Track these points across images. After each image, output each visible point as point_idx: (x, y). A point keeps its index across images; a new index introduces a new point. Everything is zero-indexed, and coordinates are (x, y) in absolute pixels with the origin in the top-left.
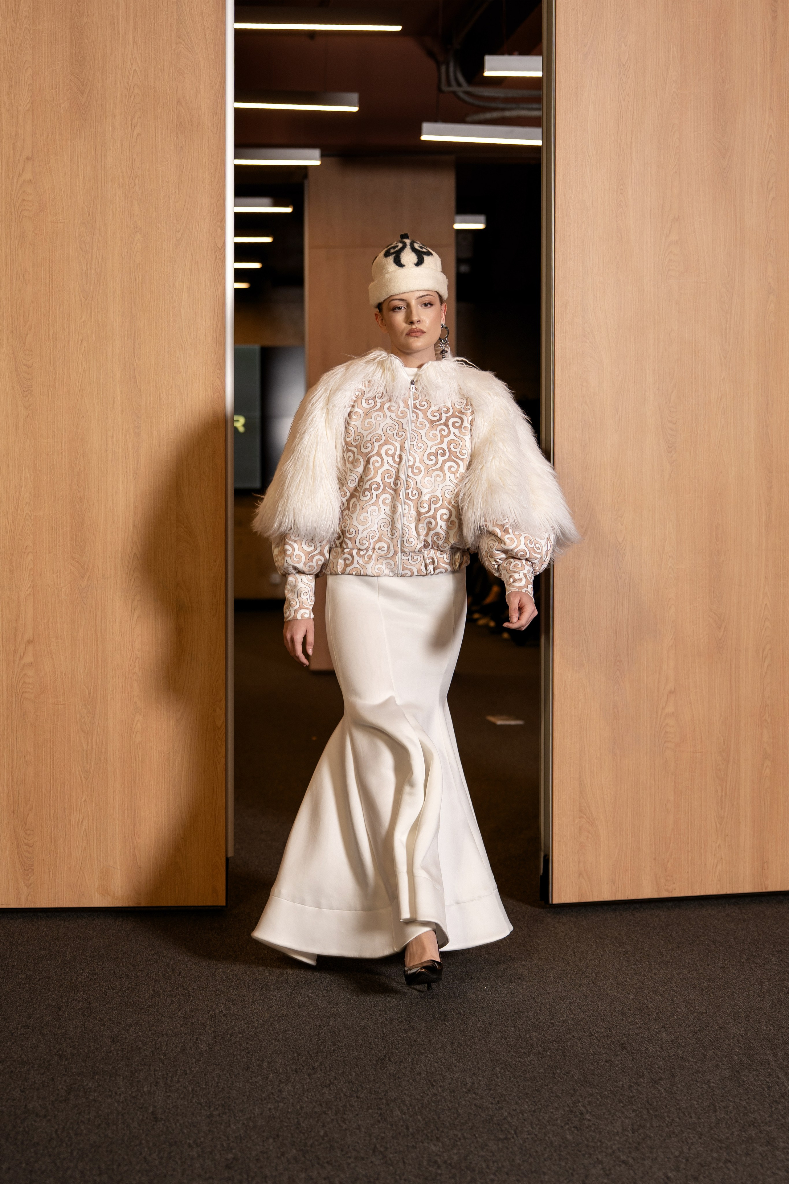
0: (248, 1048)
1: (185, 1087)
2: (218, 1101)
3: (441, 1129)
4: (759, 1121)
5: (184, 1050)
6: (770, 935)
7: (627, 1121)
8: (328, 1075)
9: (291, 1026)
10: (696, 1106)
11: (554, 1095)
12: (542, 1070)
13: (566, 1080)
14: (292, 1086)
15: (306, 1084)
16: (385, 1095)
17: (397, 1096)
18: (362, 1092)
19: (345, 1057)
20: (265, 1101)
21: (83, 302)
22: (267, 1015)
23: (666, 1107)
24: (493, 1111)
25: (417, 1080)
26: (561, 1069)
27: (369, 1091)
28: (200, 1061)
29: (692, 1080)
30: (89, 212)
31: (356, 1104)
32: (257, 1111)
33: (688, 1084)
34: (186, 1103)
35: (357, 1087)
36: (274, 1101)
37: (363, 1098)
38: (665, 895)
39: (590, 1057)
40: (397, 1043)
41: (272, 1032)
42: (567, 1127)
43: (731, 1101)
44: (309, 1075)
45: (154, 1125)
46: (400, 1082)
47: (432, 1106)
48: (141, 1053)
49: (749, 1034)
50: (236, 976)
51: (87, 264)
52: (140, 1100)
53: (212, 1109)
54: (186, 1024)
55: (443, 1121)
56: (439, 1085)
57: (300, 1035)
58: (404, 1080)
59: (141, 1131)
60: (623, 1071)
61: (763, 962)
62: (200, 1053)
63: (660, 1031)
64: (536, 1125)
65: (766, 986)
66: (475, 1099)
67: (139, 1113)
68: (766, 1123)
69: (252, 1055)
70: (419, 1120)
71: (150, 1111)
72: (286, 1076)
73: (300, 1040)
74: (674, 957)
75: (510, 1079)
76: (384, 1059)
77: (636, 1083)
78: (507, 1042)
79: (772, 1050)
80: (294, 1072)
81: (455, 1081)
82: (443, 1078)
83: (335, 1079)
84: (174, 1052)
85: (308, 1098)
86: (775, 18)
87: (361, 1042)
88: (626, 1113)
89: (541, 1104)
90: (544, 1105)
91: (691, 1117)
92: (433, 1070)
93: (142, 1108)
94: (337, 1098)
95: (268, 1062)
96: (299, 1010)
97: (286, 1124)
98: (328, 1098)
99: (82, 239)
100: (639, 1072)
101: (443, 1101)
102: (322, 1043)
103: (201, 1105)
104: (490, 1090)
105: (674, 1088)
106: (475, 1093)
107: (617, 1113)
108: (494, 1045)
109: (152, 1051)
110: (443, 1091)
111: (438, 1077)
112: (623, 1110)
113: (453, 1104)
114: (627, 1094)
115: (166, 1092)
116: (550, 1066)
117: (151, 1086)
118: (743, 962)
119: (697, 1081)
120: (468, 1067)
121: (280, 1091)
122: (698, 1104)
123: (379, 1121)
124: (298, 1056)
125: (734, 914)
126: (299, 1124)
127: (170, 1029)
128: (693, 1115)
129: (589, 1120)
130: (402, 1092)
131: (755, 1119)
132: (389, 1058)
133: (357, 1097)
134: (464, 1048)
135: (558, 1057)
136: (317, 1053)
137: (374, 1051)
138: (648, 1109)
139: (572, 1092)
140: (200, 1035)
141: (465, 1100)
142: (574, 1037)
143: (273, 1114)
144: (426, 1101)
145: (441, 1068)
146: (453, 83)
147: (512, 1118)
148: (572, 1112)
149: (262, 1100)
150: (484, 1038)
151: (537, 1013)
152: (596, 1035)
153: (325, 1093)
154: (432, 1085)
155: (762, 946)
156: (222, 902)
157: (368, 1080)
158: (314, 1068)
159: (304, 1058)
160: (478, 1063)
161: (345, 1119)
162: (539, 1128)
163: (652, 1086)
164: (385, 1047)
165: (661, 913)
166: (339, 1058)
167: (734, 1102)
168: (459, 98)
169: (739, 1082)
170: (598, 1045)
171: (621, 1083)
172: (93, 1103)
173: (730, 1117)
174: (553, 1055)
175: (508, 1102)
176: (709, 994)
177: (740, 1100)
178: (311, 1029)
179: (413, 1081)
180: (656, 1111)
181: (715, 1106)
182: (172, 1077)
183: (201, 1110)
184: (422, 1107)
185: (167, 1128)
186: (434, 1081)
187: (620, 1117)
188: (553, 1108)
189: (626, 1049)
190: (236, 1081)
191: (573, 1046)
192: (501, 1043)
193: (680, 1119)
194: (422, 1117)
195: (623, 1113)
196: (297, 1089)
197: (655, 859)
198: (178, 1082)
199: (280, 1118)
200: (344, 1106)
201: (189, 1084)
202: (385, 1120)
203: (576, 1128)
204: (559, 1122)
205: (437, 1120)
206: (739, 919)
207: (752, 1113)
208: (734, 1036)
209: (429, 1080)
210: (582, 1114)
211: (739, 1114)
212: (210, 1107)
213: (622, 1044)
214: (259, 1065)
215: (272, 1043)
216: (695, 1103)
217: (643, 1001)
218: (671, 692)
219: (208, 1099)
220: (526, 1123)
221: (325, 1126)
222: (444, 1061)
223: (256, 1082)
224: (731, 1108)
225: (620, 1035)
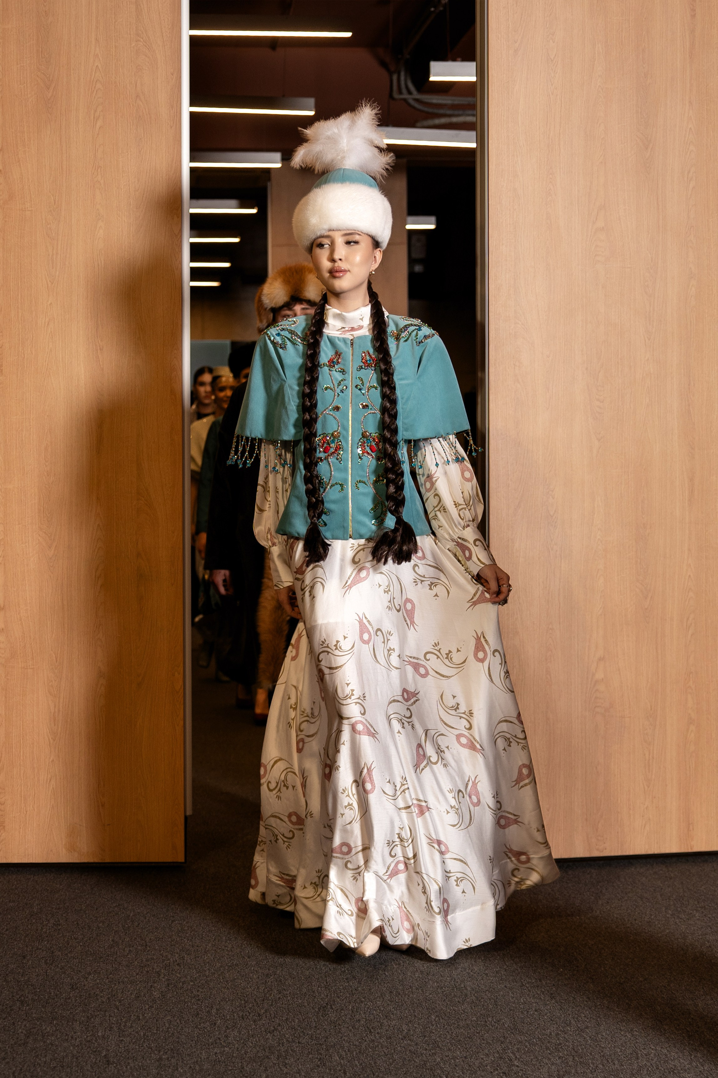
0: (198, 996)
1: (137, 1032)
2: (167, 1045)
3: (377, 1074)
4: (679, 1068)
5: (139, 997)
6: (695, 892)
7: (553, 1067)
8: (273, 1021)
9: (240, 975)
10: (620, 1054)
11: (485, 1042)
12: (475, 1019)
13: (497, 1028)
14: (238, 1032)
15: (251, 1030)
16: (325, 1041)
17: (337, 1042)
18: (304, 1038)
19: (290, 1005)
20: (212, 1046)
21: (49, 285)
22: (218, 965)
23: (591, 1054)
24: (426, 1056)
25: (356, 1027)
26: (492, 1017)
27: (310, 1037)
28: (153, 1007)
29: (616, 1028)
30: (55, 201)
31: (298, 1049)
32: (204, 1055)
33: (613, 1033)
34: (137, 1047)
35: (299, 1033)
36: (220, 1046)
37: (304, 1043)
38: (596, 854)
39: (521, 1006)
40: (339, 992)
41: (222, 981)
42: (497, 1072)
43: (653, 1049)
44: (255, 1021)
45: (106, 1067)
46: (340, 1029)
47: (369, 1052)
48: (98, 999)
49: (672, 985)
50: (191, 927)
51: (53, 249)
52: (94, 1044)
53: (162, 1053)
54: (141, 972)
55: (379, 1066)
56: (377, 1031)
57: (248, 984)
58: (344, 1027)
59: (94, 1074)
60: (551, 1020)
61: (687, 917)
62: (153, 1001)
63: (588, 982)
64: (467, 1071)
65: (689, 940)
66: (410, 1045)
67: (92, 1056)
68: (685, 1070)
69: (202, 1002)
70: (356, 1065)
71: (103, 1055)
72: (233, 1022)
73: (248, 988)
74: (604, 912)
75: (444, 1027)
76: (326, 1007)
77: (563, 1031)
78: (443, 992)
79: (693, 1001)
80: (241, 1019)
81: (392, 1028)
82: (381, 1025)
83: (279, 1025)
84: (129, 998)
85: (252, 1043)
86: (693, 16)
87: (304, 990)
88: (552, 1060)
89: (472, 1051)
90: (475, 1052)
91: (614, 1064)
92: (372, 1017)
93: (95, 1051)
94: (280, 1044)
95: (217, 1009)
96: (248, 960)
97: (230, 1068)
98: (270, 1044)
99: (48, 226)
100: (567, 1020)
101: (380, 1047)
102: (268, 991)
103: (151, 1049)
104: (425, 1036)
105: (599, 1036)
106: (410, 1040)
107: (544, 1060)
108: (430, 994)
109: (108, 998)
110: (380, 1038)
111: (376, 1023)
112: (550, 1056)
113: (390, 1050)
114: (553, 1041)
115: (119, 1036)
116: (482, 1015)
117: (105, 1031)
118: (668, 918)
119: (621, 1030)
120: (405, 1015)
121: (226, 1036)
122: (621, 1051)
123: (318, 1066)
124: (245, 1003)
125: (661, 872)
126: (243, 1068)
127: (127, 977)
128: (616, 1062)
129: (517, 1066)
130: (341, 1038)
131: (675, 1066)
132: (331, 1005)
133: (299, 1042)
134: (401, 996)
135: (491, 1006)
136: (263, 1001)
137: (317, 999)
138: (573, 1056)
139: (502, 1039)
140: (154, 982)
141: (400, 1046)
142: (506, 987)
143: (219, 1058)
144: (363, 1047)
145: (379, 1016)
146: (404, 90)
147: (445, 1064)
148: (501, 1058)
149: (209, 1045)
150: (421, 987)
151: (472, 964)
152: (527, 985)
153: (268, 1039)
154: (370, 1032)
155: (687, 903)
156: (181, 858)
157: (310, 1026)
158: (259, 1015)
159: (250, 1006)
160: (414, 1011)
161: (286, 1064)
162: (470, 1074)
163: (579, 1034)
164: (327, 996)
165: (593, 871)
166: (283, 1006)
167: (656, 1050)
168: (409, 105)
169: (661, 1031)
170: (528, 995)
171: (549, 1031)
172: (50, 1046)
173: (651, 1064)
174: (486, 1004)
175: (441, 1049)
176: (635, 947)
177: (662, 1047)
178: (258, 978)
179: (353, 1028)
180: (581, 1057)
181: (637, 1054)
182: (125, 1022)
183: (151, 1054)
184: (360, 1052)
185: (118, 1071)
186: (372, 1028)
187: (547, 1064)
188: (484, 1055)
189: (555, 999)
190: (185, 1027)
191: (505, 996)
192: (437, 993)
193: (603, 1065)
194: (359, 1063)
195: (549, 1059)
196: (243, 1034)
197: (586, 820)
198: (131, 1027)
199: (225, 1063)
200: (286, 1051)
201: (141, 1029)
202: (324, 1065)
203: (505, 1073)
204: (488, 1067)
205: (374, 1065)
206: (666, 877)
207: (672, 1060)
208: (658, 987)
209: (367, 1027)
210: (511, 1060)
211: (660, 1062)
212: (159, 1051)
213: (552, 994)
214: (208, 1012)
215: (222, 991)
216: (619, 1050)
217: (573, 953)
218: (600, 659)
219: (159, 1044)
220: (457, 1069)
221: (268, 1070)
222: (382, 1009)
223: (204, 1027)
224: (652, 1055)
225: (550, 985)
